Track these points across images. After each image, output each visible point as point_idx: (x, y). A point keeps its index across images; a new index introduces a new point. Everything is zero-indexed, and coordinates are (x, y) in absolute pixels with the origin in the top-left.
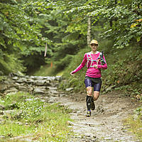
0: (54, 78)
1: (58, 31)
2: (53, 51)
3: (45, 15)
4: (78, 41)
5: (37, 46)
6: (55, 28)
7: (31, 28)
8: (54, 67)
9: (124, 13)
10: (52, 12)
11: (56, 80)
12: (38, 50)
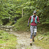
0: (12, 26)
1: (13, 12)
2: (12, 18)
3: (10, 8)
4: (19, 16)
5: (7, 17)
6: (12, 11)
7: (5, 11)
8: (12, 23)
9: (33, 8)
10: (11, 7)
11: (12, 27)
12: (7, 18)
